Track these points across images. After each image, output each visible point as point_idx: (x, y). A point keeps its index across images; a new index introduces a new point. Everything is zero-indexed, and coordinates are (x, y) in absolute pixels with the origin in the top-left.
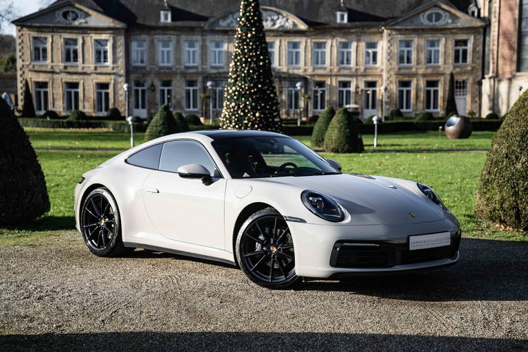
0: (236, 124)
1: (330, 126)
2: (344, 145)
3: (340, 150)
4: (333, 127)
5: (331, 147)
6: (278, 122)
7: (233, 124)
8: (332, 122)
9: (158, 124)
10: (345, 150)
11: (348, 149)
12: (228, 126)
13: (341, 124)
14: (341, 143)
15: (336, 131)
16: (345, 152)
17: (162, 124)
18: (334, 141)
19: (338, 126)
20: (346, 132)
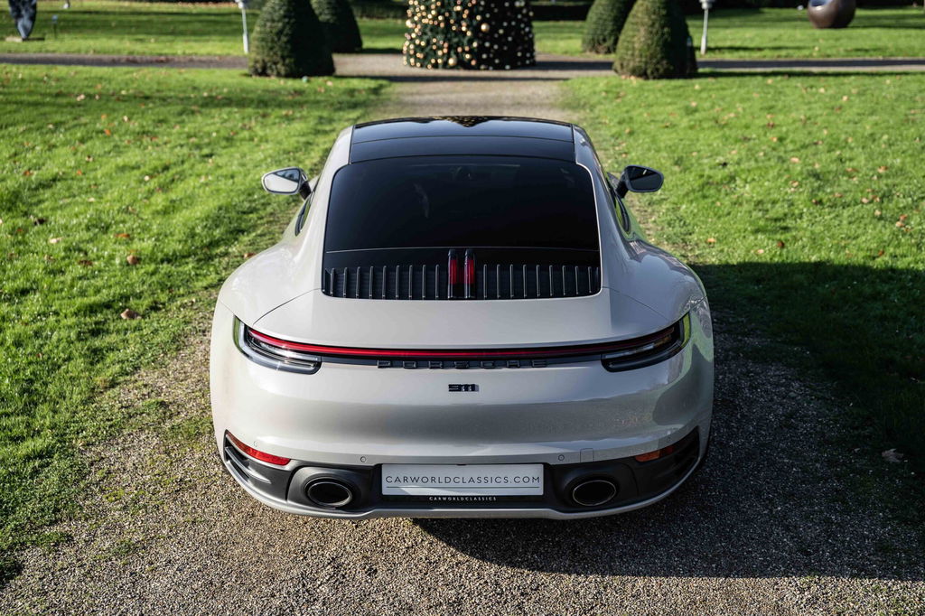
0: (439, 14)
1: (630, 19)
2: (658, 63)
3: (649, 72)
4: (636, 24)
5: (631, 64)
6: (521, 8)
7: (433, 12)
8: (633, 12)
9: (276, 16)
10: (661, 71)
11: (666, 70)
12: (423, 17)
13: (653, 17)
14: (652, 57)
15: (643, 31)
16: (661, 77)
17: (285, 17)
18: (637, 53)
19: (646, 20)
20: (663, 34)
